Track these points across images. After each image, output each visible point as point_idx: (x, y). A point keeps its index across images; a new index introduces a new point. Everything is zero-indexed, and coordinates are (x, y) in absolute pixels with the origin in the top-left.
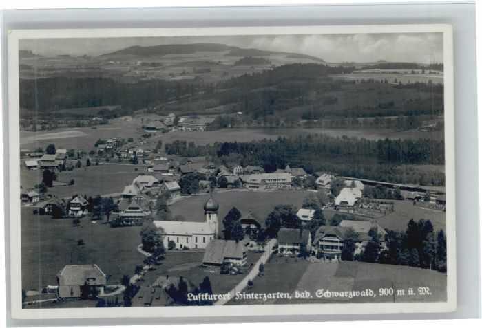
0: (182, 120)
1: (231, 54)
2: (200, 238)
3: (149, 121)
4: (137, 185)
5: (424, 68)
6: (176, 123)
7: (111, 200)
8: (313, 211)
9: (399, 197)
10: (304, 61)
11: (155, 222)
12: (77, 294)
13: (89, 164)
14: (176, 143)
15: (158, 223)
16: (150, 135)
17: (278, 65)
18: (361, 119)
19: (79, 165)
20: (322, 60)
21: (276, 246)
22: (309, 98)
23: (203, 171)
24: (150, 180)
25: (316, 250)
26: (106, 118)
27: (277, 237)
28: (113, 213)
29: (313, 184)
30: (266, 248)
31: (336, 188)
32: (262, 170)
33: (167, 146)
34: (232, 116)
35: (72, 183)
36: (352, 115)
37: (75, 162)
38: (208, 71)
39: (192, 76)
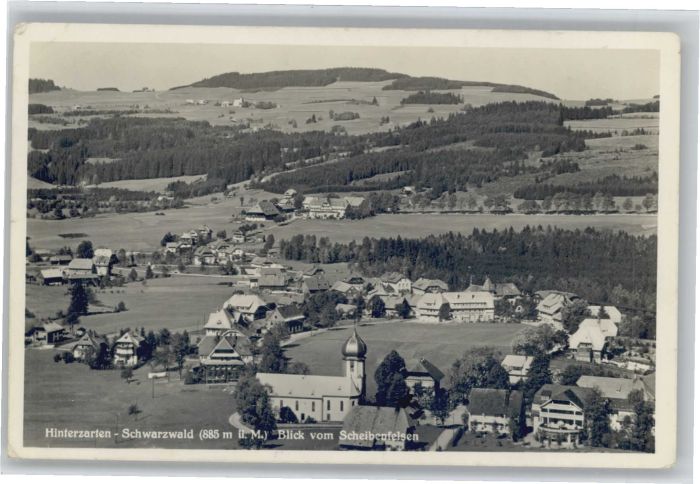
0: (308, 200)
1: (395, 87)
2: (336, 403)
3: (253, 201)
4: (230, 311)
6: (299, 204)
7: (186, 338)
8: (531, 359)
10: (520, 98)
11: (259, 375)
13: (150, 274)
14: (299, 239)
15: (264, 378)
16: (254, 227)
18: (619, 201)
19: (133, 277)
20: (552, 97)
21: (465, 418)
22: (528, 163)
23: (343, 287)
24: (253, 303)
25: (536, 424)
26: (180, 196)
27: (466, 402)
28: (188, 360)
29: (533, 314)
30: (449, 421)
31: (572, 321)
32: (444, 286)
33: (283, 244)
34: (394, 193)
35: (121, 308)
36: (604, 192)
37: (126, 272)
38: (355, 116)
39: (326, 126)
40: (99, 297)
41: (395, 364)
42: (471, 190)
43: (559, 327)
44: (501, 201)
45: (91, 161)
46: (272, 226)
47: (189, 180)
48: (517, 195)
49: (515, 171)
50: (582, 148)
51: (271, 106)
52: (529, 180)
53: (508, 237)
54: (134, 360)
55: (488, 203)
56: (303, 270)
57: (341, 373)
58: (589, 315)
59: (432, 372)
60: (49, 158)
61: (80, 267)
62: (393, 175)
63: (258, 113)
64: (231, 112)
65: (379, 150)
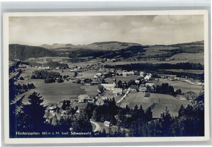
0: (108, 60)
1: (119, 44)
2: (112, 88)
3: (100, 60)
4: (97, 75)
5: (166, 46)
6: (106, 60)
7: (91, 79)
9: (161, 78)
10: (137, 45)
11: (101, 84)
12: (83, 101)
13: (85, 71)
14: (106, 65)
16: (100, 64)
17: (131, 46)
18: (151, 59)
19: (83, 71)
20: (141, 45)
21: (130, 89)
22: (138, 54)
23: (113, 72)
24: (100, 74)
25: (140, 90)
26: (89, 59)
27: (130, 87)
28: (91, 82)
29: (139, 75)
30: (128, 90)
31: (145, 75)
32: (127, 71)
33: (104, 66)
34: (120, 58)
35: (82, 75)
36: (149, 58)
37: (82, 70)
38: (114, 48)
39: (110, 49)
40: (79, 74)
41: (120, 82)
42: (130, 58)
43: (143, 76)
44: (135, 59)
45: (77, 55)
46: (103, 64)
47: (91, 57)
48: (137, 58)
49: (136, 55)
50: (145, 52)
51: (102, 47)
52: (138, 56)
53: (136, 64)
54: (83, 82)
55: (133, 59)
56: (107, 70)
57: (112, 83)
58: (147, 75)
59: (126, 83)
60: (71, 55)
61: (76, 70)
62: (119, 56)
63: (100, 48)
64: (96, 48)
65: (117, 52)
